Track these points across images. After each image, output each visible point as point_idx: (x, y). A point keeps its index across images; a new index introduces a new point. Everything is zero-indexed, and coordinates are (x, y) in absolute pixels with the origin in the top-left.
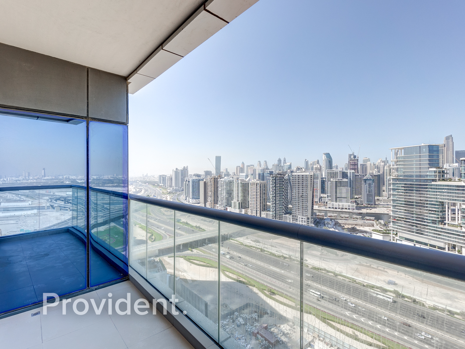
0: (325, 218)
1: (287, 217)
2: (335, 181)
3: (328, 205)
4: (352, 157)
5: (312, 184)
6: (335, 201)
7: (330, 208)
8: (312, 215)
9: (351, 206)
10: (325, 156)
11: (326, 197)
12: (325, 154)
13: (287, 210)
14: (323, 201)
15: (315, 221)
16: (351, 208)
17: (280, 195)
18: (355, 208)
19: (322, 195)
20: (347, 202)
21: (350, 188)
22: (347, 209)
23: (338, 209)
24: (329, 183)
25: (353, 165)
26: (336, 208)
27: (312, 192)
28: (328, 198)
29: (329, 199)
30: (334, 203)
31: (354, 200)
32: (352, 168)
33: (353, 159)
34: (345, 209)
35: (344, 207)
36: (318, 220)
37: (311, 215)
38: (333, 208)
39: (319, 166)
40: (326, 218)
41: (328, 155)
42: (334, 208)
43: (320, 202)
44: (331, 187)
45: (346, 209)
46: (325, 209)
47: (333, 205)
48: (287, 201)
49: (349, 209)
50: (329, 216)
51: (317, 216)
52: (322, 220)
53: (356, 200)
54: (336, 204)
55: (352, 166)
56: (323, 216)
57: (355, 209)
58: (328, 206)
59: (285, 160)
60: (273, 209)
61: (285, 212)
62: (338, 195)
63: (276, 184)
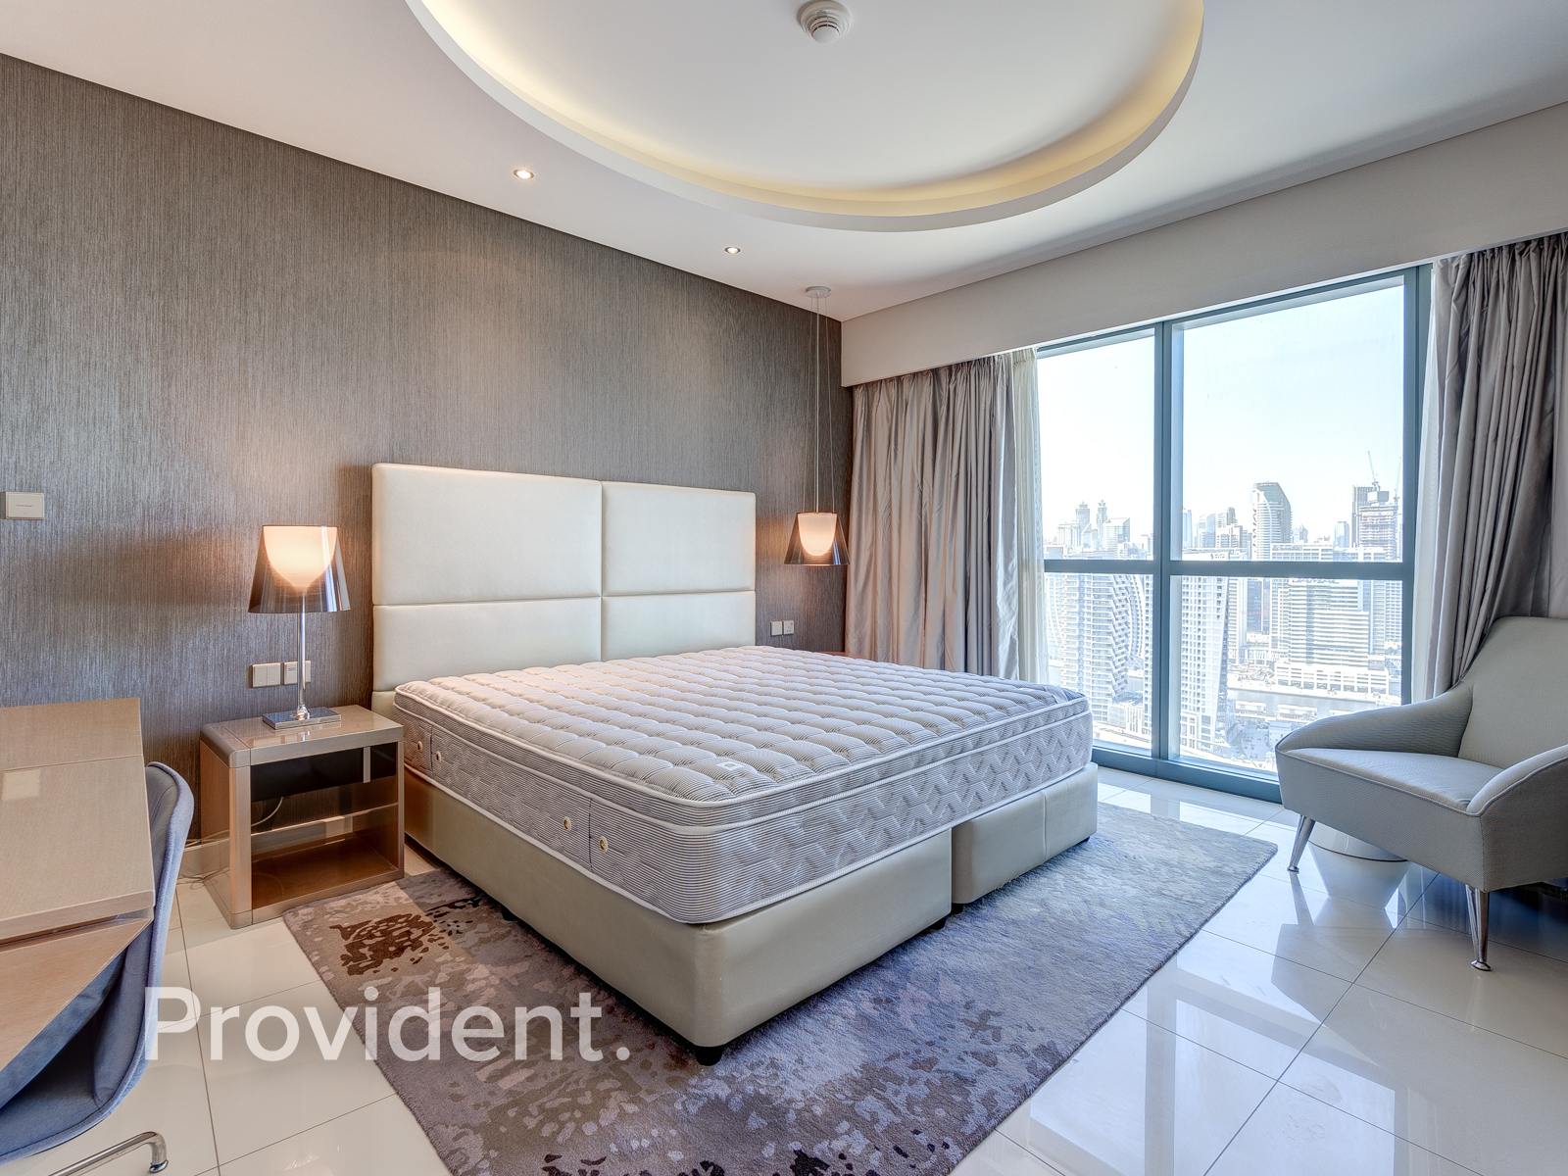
0: (1267, 719)
1: (1122, 711)
2: (1308, 587)
3: (1276, 673)
4: (1372, 496)
5: (1224, 596)
6: (1307, 657)
7: (1283, 683)
8: (1221, 708)
9: (1370, 681)
10: (1262, 493)
11: (1265, 645)
12: (1261, 487)
13: (1124, 685)
14: (1255, 659)
15: (1231, 729)
16: (1369, 686)
17: (1099, 633)
18: (1387, 687)
19: (1252, 637)
20: (1354, 663)
21: (1367, 613)
22: (1356, 689)
23: (1318, 687)
24: (1279, 594)
25: (1373, 526)
26: (1308, 686)
27: (1223, 625)
28: (1275, 646)
29: (1278, 650)
30: (1303, 666)
31: (1382, 658)
32: (1369, 537)
33: (1377, 505)
34: (1346, 688)
35: (1342, 684)
36: (1240, 727)
37: (1216, 708)
38: (1298, 685)
39: (1236, 532)
40: (1274, 719)
41: (1273, 492)
42: (1302, 686)
43: (1242, 662)
44: (1290, 608)
45: (1352, 689)
46: (1267, 689)
47: (1296, 672)
48: (1123, 653)
49: (1360, 690)
50: (1282, 714)
51: (1237, 711)
52: (1259, 727)
53: (1388, 657)
54: (1309, 671)
55: (1370, 530)
56: (1260, 713)
57: (1387, 691)
58: (1276, 678)
59: (1103, 510)
60: (1070, 681)
61: (1116, 692)
62: (1318, 637)
63: (1082, 594)
